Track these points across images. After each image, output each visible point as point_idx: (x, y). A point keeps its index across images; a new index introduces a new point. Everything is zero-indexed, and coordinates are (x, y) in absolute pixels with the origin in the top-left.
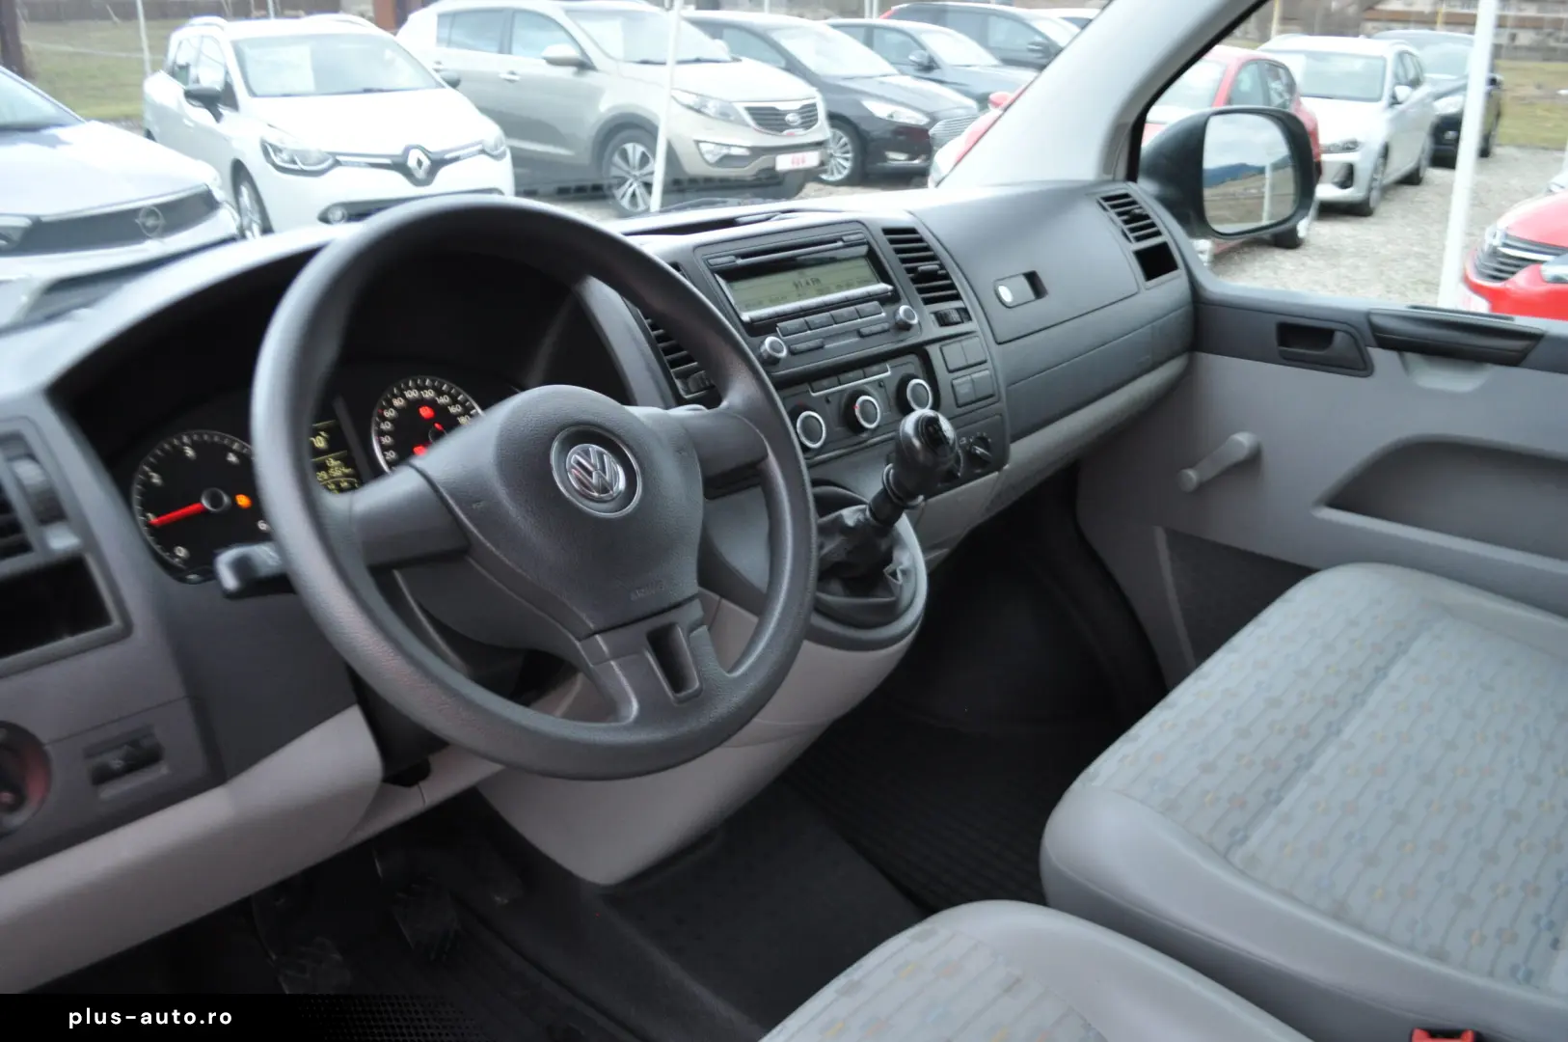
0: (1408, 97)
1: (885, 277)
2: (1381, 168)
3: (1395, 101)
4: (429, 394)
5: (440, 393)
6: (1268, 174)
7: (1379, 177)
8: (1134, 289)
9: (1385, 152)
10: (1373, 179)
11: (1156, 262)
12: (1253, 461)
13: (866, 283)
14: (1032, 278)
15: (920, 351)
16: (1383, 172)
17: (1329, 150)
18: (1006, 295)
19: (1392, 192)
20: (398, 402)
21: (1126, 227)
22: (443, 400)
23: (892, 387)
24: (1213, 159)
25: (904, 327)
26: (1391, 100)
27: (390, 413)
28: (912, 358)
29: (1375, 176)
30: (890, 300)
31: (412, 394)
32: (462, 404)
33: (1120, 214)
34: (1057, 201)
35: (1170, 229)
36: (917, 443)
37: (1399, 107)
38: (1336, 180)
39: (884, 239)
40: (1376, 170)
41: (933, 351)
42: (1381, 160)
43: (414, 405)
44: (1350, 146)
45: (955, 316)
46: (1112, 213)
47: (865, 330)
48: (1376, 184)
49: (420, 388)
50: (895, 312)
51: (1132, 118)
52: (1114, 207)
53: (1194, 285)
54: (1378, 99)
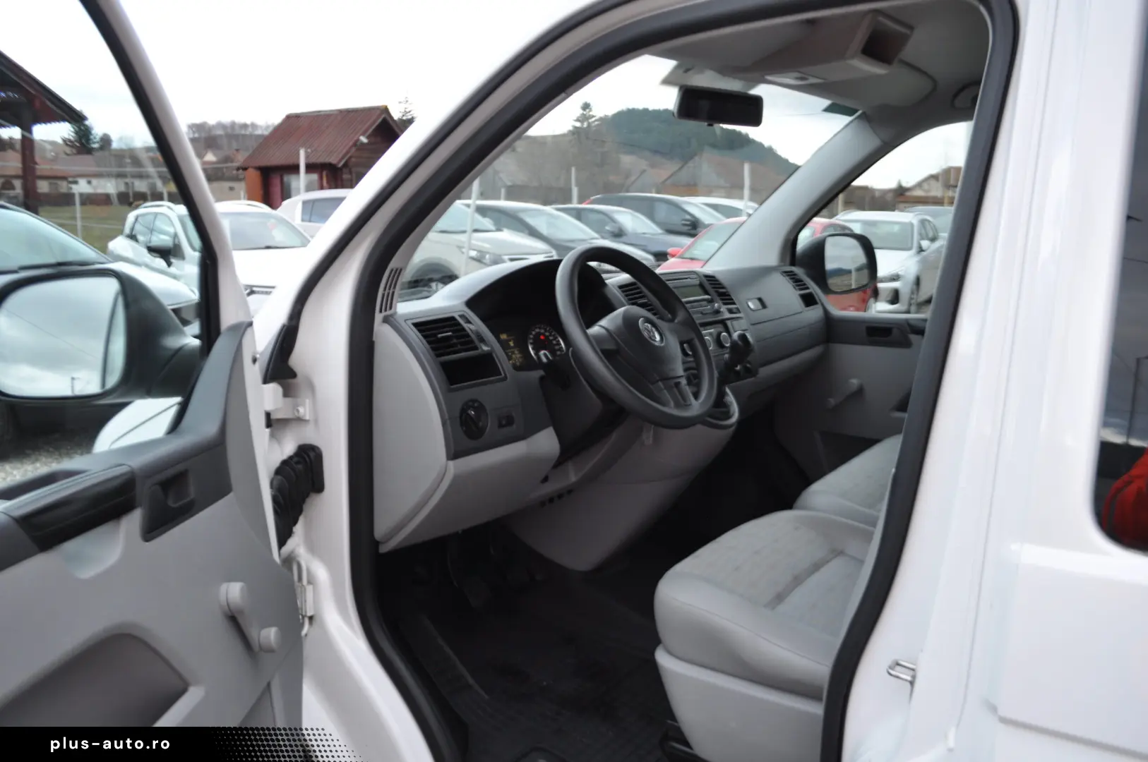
0: (929, 247)
1: (706, 293)
2: (915, 292)
3: (921, 250)
4: (542, 331)
5: (546, 331)
6: (854, 274)
7: (915, 296)
8: (801, 310)
9: (918, 281)
10: (911, 299)
11: (809, 300)
12: (860, 391)
13: (701, 295)
14: (760, 300)
15: (723, 322)
16: (917, 294)
17: (882, 281)
18: (751, 305)
19: (923, 307)
20: (534, 333)
21: (794, 284)
22: (547, 334)
23: (715, 335)
24: (830, 265)
25: (717, 312)
26: (919, 250)
27: (531, 336)
28: (720, 325)
29: (912, 296)
30: (711, 301)
31: (537, 330)
32: (554, 336)
33: (791, 279)
34: (765, 271)
35: (814, 288)
36: (740, 343)
37: (924, 254)
38: (889, 299)
39: (704, 278)
40: (912, 293)
41: (729, 323)
42: (915, 287)
43: (539, 334)
44: (895, 278)
45: (735, 310)
46: (788, 278)
47: (704, 312)
48: (913, 301)
49: (540, 328)
50: (714, 306)
51: (792, 238)
52: (788, 275)
53: (826, 312)
54: (910, 249)
